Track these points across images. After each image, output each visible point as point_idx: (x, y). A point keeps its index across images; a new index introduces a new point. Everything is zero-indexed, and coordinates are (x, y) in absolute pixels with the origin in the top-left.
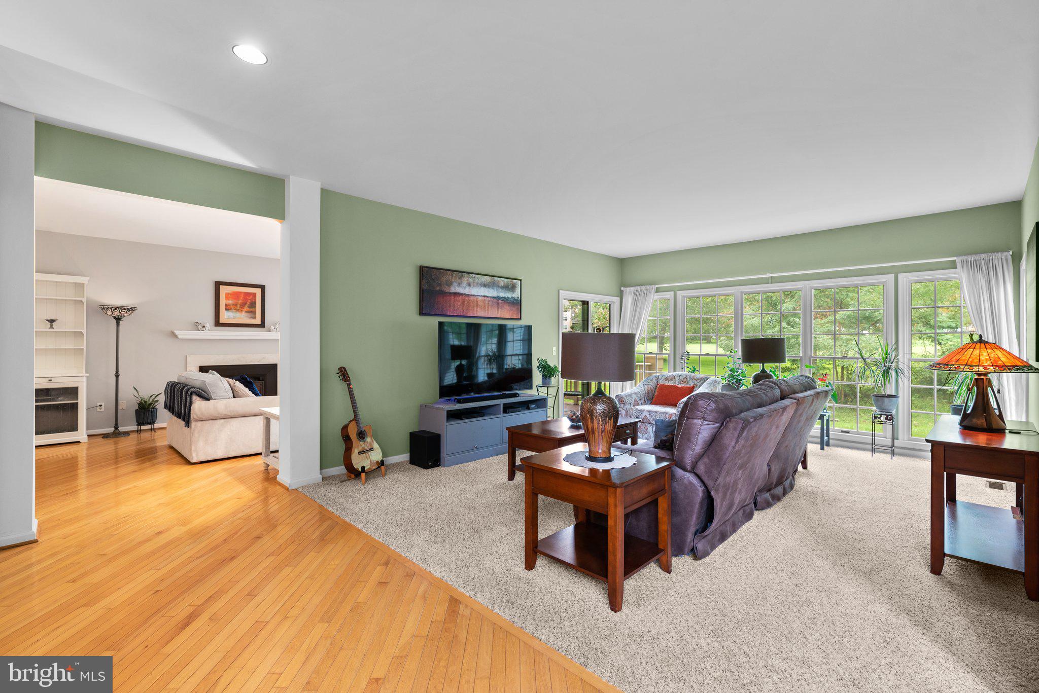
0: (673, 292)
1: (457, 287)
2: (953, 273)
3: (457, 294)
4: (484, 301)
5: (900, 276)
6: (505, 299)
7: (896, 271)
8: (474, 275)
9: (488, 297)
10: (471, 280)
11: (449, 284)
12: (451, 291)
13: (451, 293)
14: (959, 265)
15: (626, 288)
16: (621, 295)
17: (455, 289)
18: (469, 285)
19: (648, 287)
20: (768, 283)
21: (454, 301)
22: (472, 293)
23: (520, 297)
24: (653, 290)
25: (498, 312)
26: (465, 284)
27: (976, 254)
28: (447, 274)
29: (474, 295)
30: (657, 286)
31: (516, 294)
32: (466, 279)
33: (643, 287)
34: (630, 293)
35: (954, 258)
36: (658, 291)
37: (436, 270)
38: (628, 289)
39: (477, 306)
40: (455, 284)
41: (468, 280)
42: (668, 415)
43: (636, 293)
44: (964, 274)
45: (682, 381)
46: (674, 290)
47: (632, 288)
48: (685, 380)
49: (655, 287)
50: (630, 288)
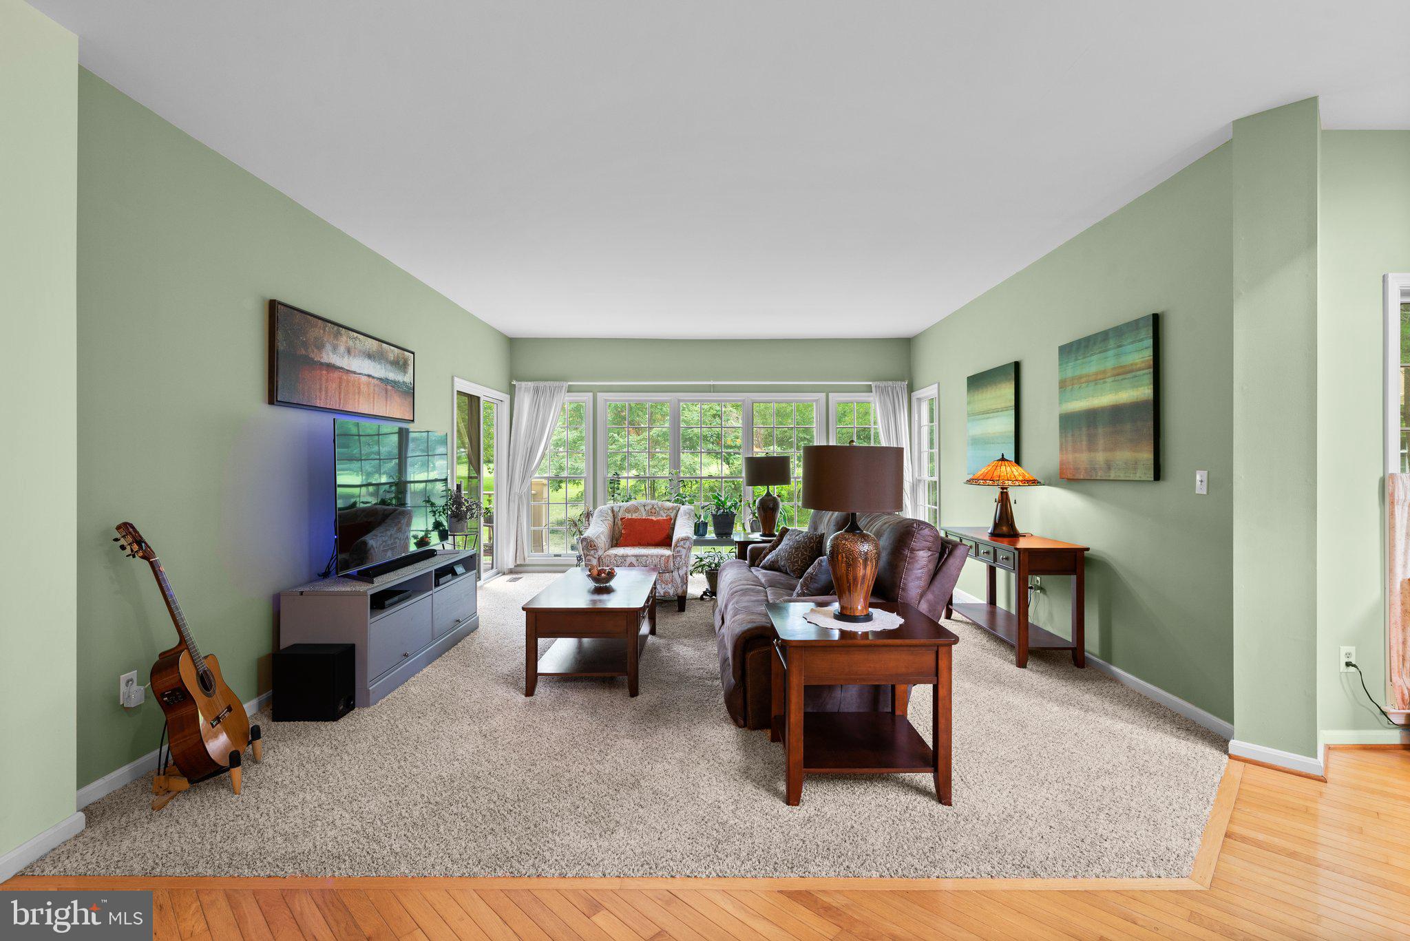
0: (592, 393)
1: (331, 353)
2: (869, 397)
3: (331, 367)
4: (368, 384)
5: (831, 395)
6: (395, 384)
7: (828, 390)
8: (355, 335)
9: (373, 378)
10: (351, 343)
11: (320, 347)
12: (322, 361)
13: (322, 364)
14: (873, 389)
15: (520, 383)
16: (511, 391)
17: (329, 357)
18: (349, 351)
19: (557, 384)
20: (710, 392)
21: (327, 380)
22: (353, 369)
23: (412, 382)
24: (564, 388)
25: (386, 406)
26: (342, 349)
27: (885, 380)
28: (316, 326)
29: (355, 373)
30: (569, 383)
31: (408, 378)
32: (345, 340)
33: (548, 384)
34: (527, 390)
35: (870, 383)
36: (570, 390)
37: (300, 314)
38: (524, 384)
39: (359, 393)
40: (328, 347)
41: (346, 342)
42: (664, 558)
43: (537, 390)
44: (877, 399)
45: (651, 512)
46: (594, 390)
47: (530, 383)
48: (653, 511)
49: (566, 384)
50: (526, 383)
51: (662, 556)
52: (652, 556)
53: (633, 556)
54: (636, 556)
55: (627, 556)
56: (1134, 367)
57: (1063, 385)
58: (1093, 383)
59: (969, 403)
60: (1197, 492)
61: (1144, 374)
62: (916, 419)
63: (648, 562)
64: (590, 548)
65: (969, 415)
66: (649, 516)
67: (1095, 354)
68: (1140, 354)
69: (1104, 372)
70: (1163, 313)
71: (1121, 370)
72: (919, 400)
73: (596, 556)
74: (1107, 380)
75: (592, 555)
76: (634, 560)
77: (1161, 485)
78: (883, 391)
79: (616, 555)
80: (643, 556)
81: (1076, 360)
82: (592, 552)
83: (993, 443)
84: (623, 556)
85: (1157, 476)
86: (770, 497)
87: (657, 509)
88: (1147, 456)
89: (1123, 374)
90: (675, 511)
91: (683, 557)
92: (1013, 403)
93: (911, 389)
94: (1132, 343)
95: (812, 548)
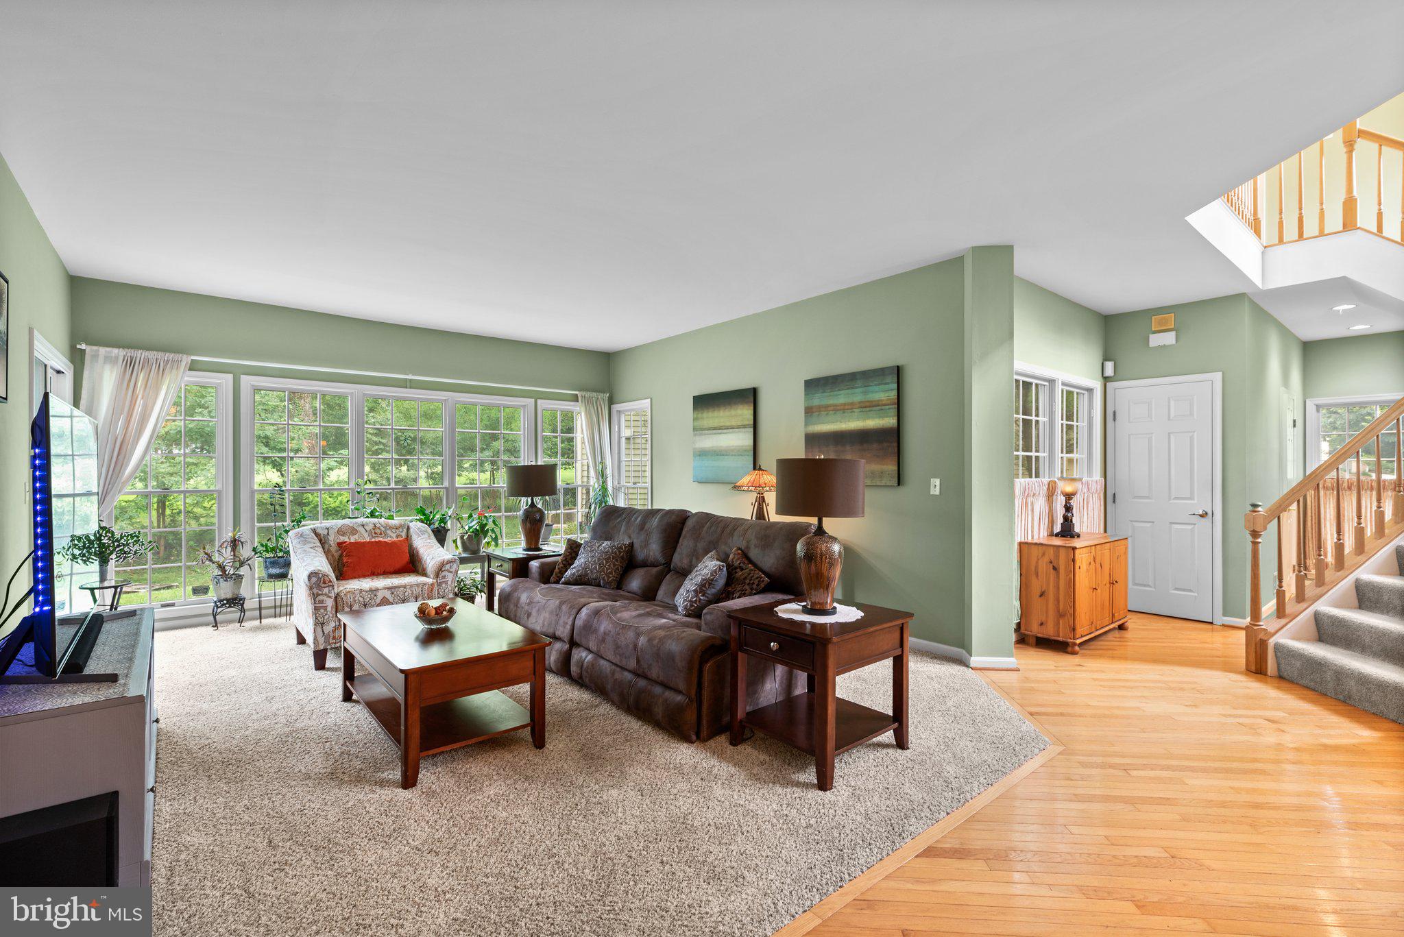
0: (231, 376)
2: (574, 406)
5: (539, 401)
7: (537, 396)
14: (580, 399)
15: (95, 348)
16: (79, 358)
19: (169, 356)
27: (590, 391)
30: (194, 358)
33: (152, 355)
35: (577, 393)
36: (196, 367)
38: (103, 350)
42: (426, 587)
43: (130, 363)
44: (583, 409)
45: (375, 533)
46: (236, 372)
47: (116, 351)
48: (378, 531)
49: (186, 360)
50: (108, 349)
51: (425, 584)
52: (411, 586)
53: (385, 588)
54: (389, 588)
55: (377, 590)
56: (880, 403)
57: (809, 411)
58: (841, 412)
59: (695, 419)
60: (931, 493)
61: (889, 409)
62: (617, 430)
63: (406, 594)
64: (323, 585)
65: (695, 429)
66: (373, 537)
67: (843, 389)
68: (885, 393)
69: (852, 404)
70: (903, 366)
71: (868, 404)
72: (619, 412)
73: (332, 595)
74: (855, 410)
75: (326, 595)
76: (387, 594)
77: (902, 490)
78: (587, 402)
79: (361, 591)
80: (399, 587)
81: (824, 392)
82: (326, 590)
83: (727, 455)
84: (371, 590)
85: (899, 485)
86: (534, 509)
87: (383, 529)
88: (892, 468)
89: (870, 407)
90: (405, 530)
91: (449, 583)
92: (752, 422)
93: (611, 402)
94: (879, 385)
95: (622, 558)
